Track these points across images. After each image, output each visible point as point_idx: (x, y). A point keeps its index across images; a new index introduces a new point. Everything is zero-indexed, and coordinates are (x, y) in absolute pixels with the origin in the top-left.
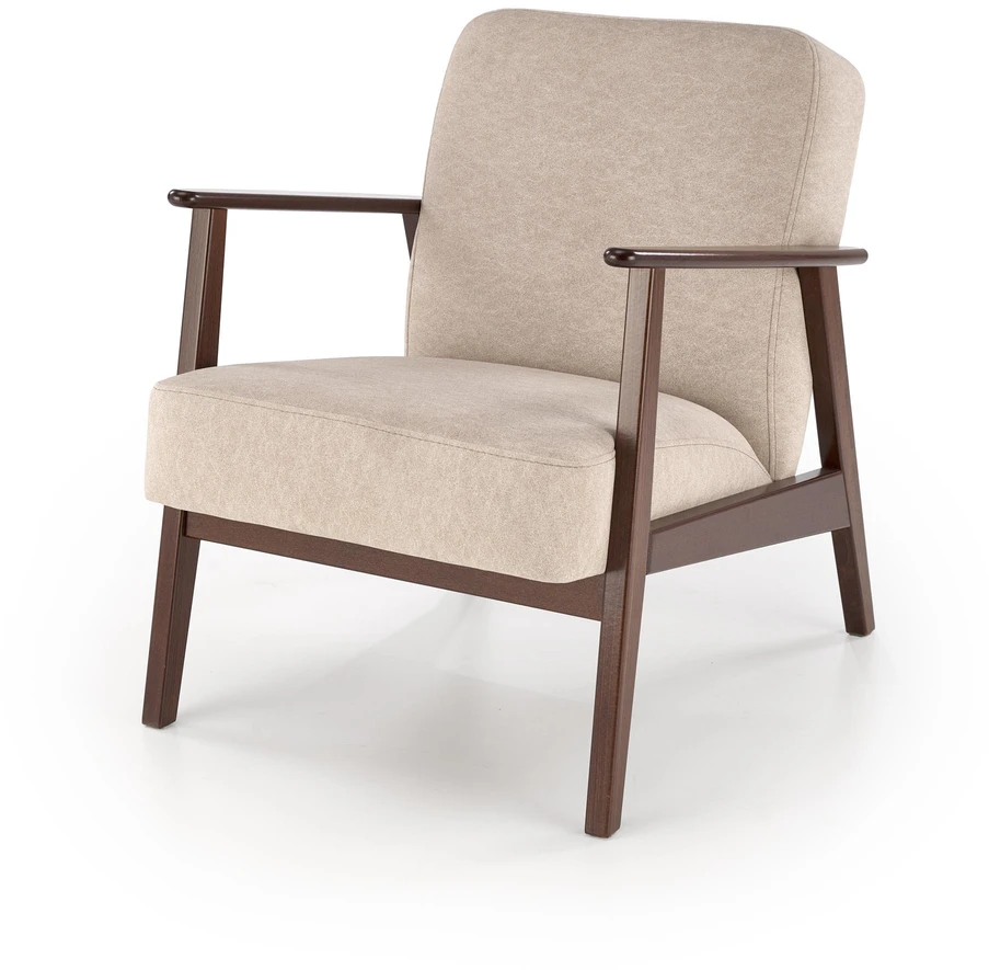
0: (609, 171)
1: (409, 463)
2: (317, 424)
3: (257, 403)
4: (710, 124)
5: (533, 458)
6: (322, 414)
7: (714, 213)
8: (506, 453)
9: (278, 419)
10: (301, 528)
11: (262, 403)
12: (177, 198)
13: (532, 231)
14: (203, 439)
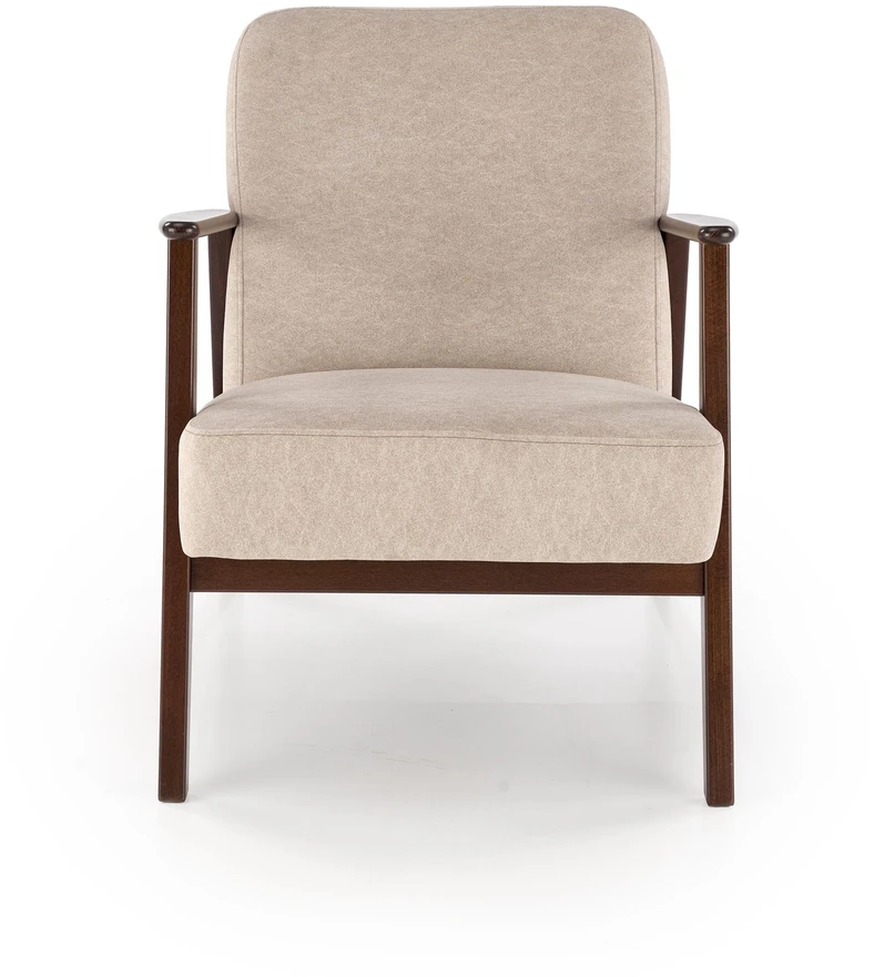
0: (457, 163)
1: (535, 468)
2: (417, 445)
3: (338, 432)
4: (560, 106)
5: (676, 442)
6: (420, 433)
7: (582, 193)
8: (645, 441)
9: (369, 445)
10: (401, 555)
11: (344, 432)
12: (171, 230)
13: (382, 232)
14: (280, 480)
